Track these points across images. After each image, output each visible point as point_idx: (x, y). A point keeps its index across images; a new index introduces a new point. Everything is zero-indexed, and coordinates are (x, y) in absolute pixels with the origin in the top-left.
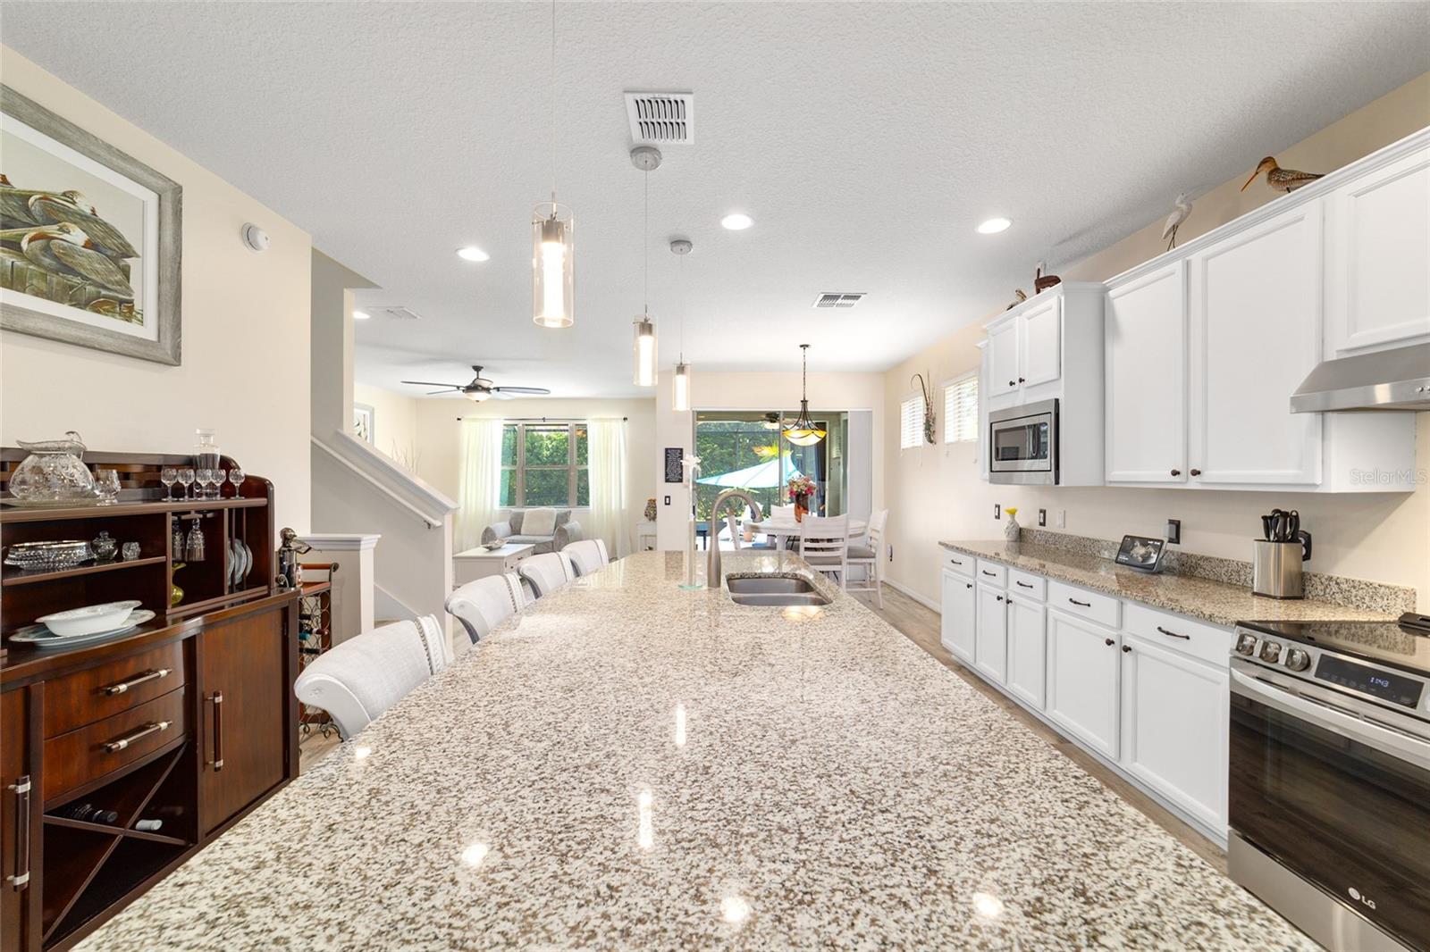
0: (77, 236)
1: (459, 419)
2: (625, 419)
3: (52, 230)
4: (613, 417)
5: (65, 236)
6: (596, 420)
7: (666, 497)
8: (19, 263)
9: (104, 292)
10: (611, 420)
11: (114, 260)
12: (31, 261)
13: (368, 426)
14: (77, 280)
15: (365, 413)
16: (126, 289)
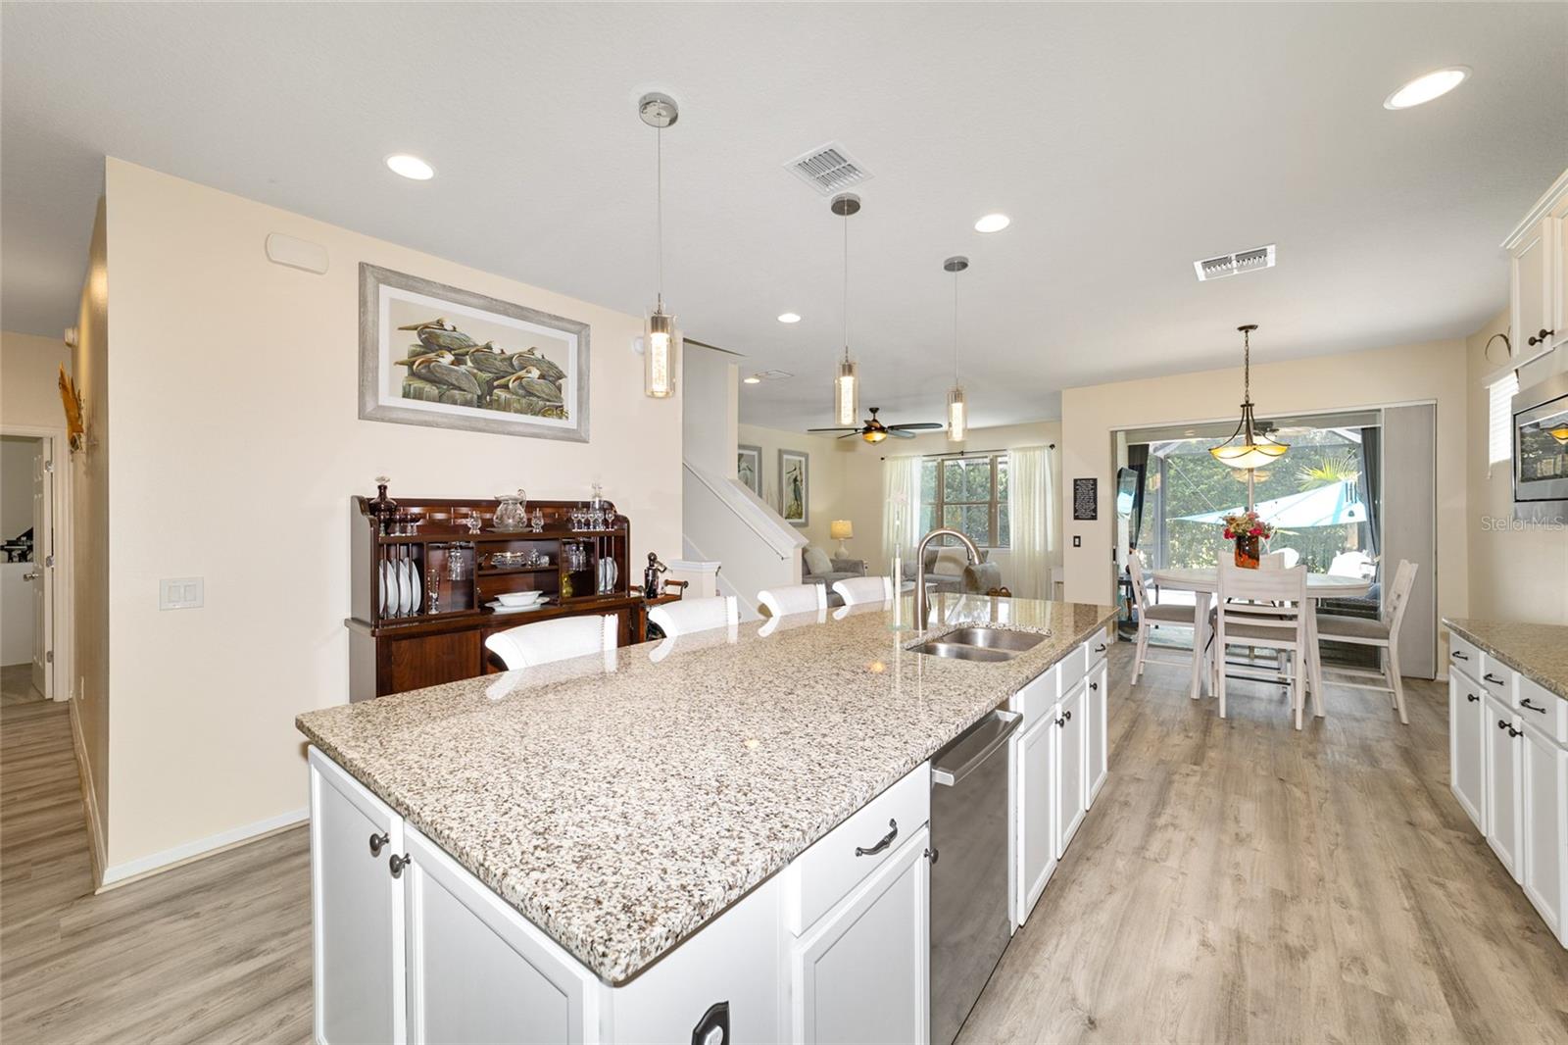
0: (535, 373)
1: (882, 459)
2: (1052, 446)
3: (522, 373)
4: (1036, 445)
5: (529, 375)
6: (1014, 450)
7: (1075, 537)
8: (508, 396)
9: (548, 403)
10: (1035, 449)
11: (553, 383)
12: (513, 394)
13: (803, 470)
14: (535, 399)
15: (801, 458)
16: (560, 399)
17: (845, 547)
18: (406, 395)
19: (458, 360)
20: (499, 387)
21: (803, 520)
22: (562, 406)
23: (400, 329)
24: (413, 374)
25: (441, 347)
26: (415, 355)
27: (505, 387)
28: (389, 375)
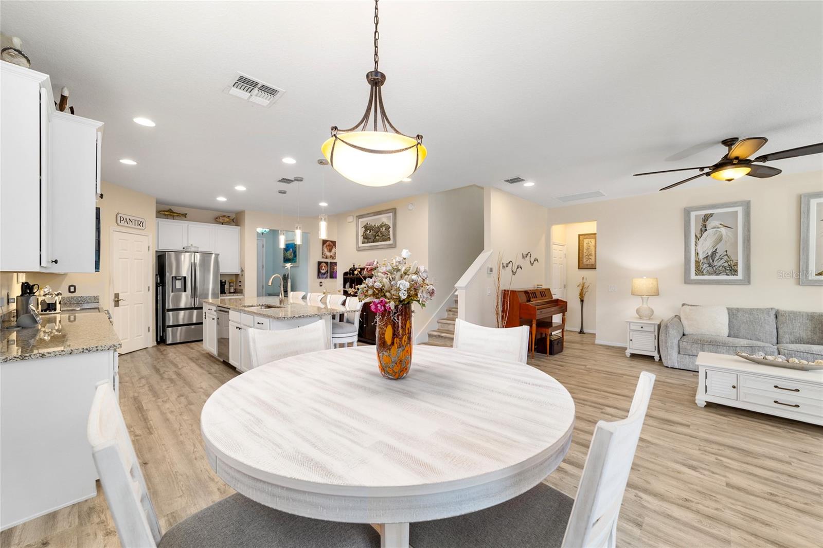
0: (384, 229)
3: (381, 230)
8: (379, 238)
9: (386, 237)
11: (388, 230)
16: (390, 235)
19: (370, 232)
22: (390, 237)
23: (362, 228)
24: (364, 238)
25: (368, 229)
26: (364, 233)
27: (378, 235)
28: (361, 239)
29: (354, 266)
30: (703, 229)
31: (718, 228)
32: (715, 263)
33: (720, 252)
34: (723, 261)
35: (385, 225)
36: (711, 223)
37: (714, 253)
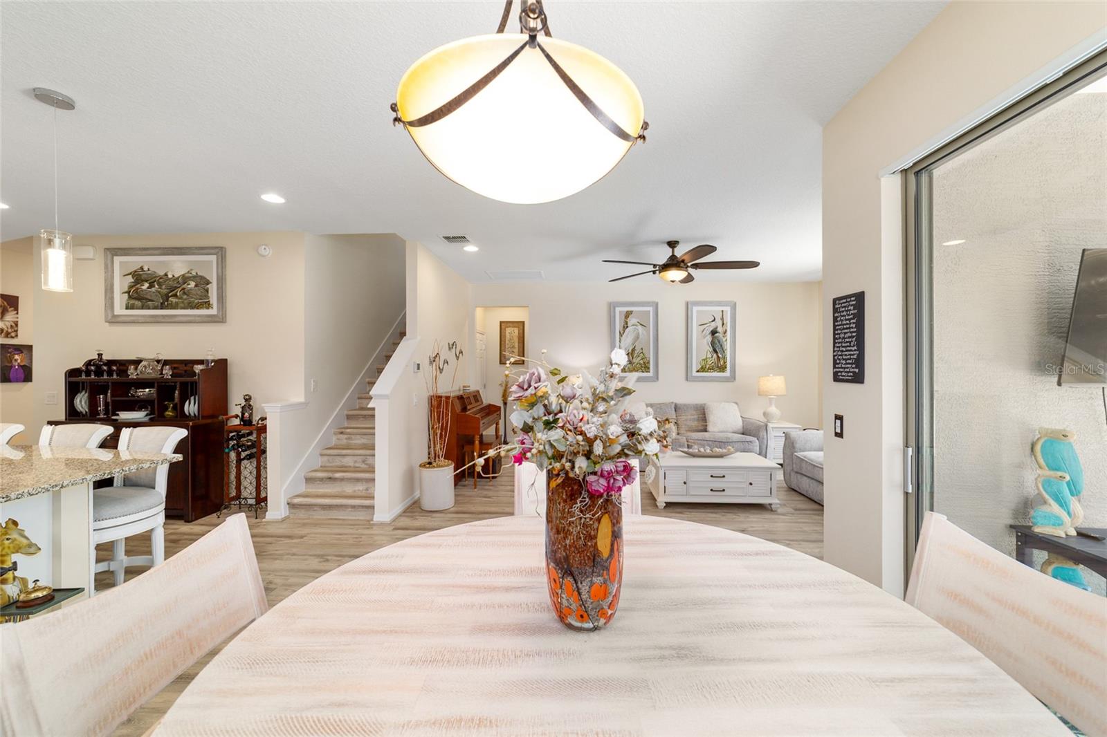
0: (192, 284)
3: (185, 286)
7: (836, 417)
9: (200, 301)
11: (204, 288)
14: (193, 299)
15: (721, 308)
16: (208, 297)
17: (777, 407)
18: (127, 308)
19: (151, 286)
20: (172, 296)
21: (727, 373)
22: (209, 301)
23: (125, 276)
24: (130, 297)
25: (143, 281)
26: (131, 287)
27: (175, 295)
28: (120, 300)
29: (100, 355)
30: (625, 326)
31: (636, 325)
32: (634, 360)
33: (638, 350)
34: (640, 358)
35: (194, 277)
36: (632, 321)
37: (633, 350)
